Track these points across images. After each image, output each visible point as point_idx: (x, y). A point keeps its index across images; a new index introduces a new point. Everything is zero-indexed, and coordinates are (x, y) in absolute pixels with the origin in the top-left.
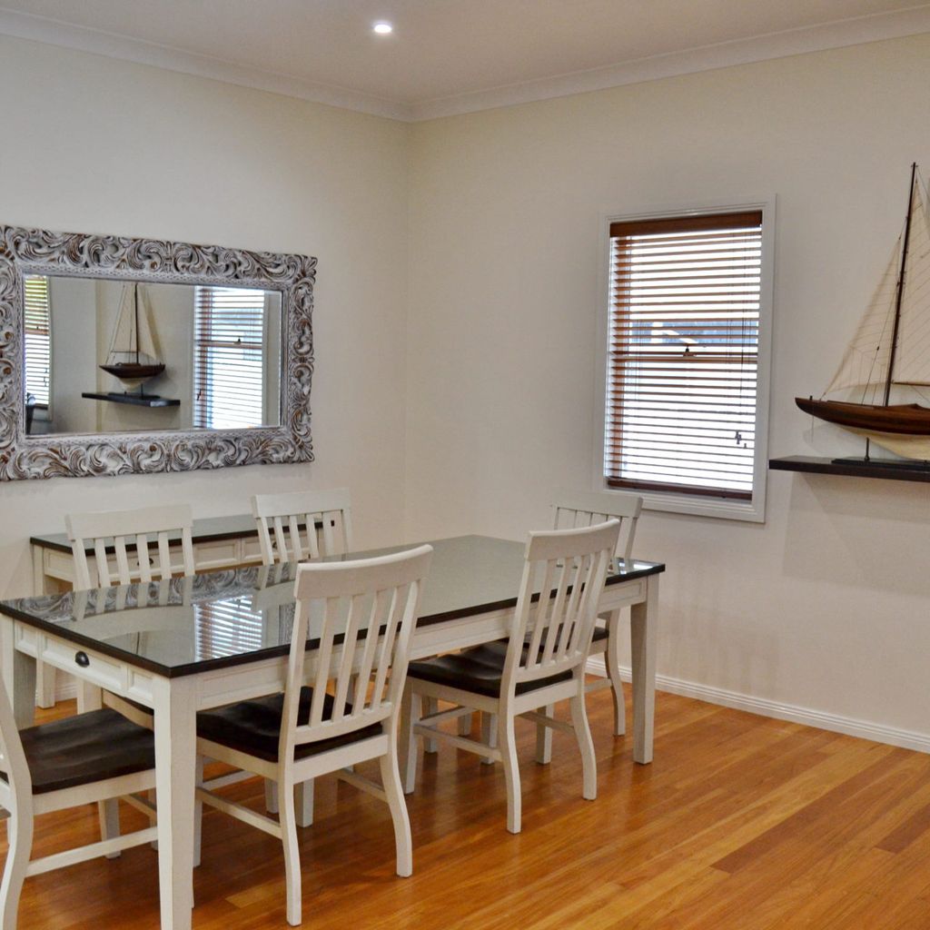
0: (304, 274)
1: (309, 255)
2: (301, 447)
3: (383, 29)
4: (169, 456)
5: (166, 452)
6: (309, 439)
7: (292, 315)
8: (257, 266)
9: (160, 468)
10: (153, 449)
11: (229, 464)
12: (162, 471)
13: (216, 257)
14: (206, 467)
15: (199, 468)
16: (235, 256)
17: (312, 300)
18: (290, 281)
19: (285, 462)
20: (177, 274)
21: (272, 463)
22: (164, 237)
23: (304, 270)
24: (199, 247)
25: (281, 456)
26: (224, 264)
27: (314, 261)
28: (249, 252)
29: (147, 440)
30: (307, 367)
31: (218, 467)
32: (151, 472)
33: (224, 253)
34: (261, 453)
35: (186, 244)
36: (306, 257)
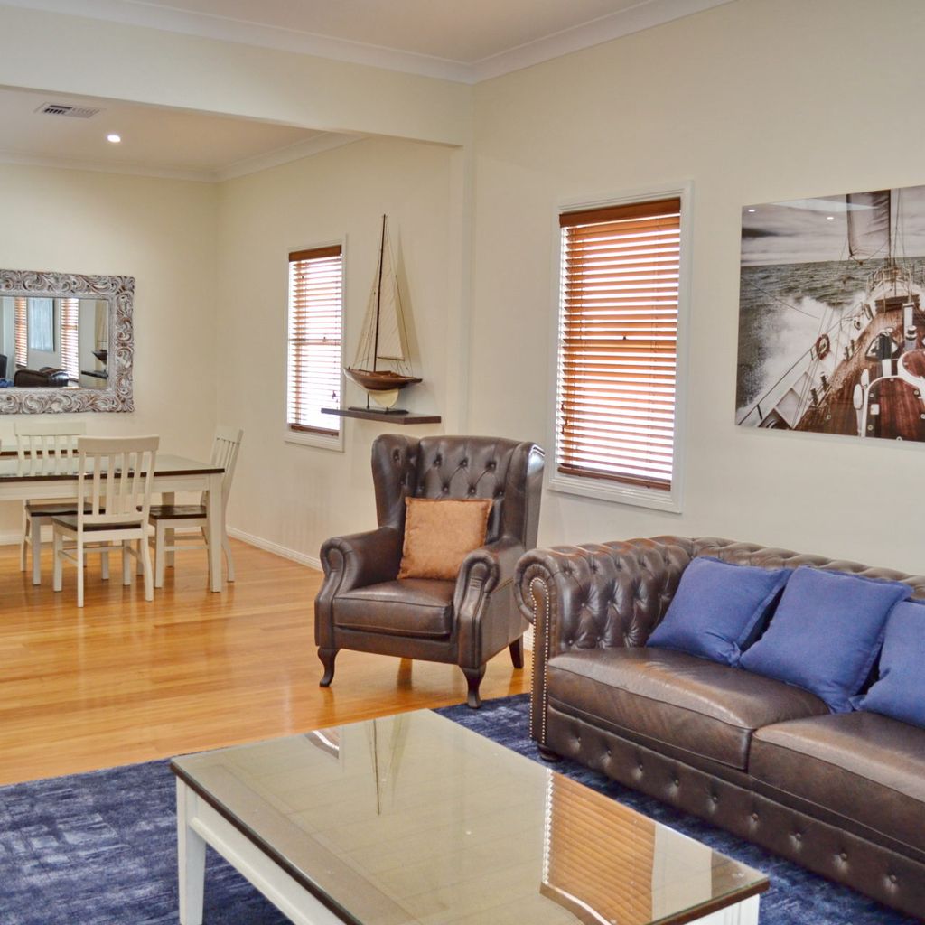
0: (124, 288)
1: (128, 275)
2: (123, 402)
3: (114, 139)
4: (20, 403)
5: (18, 401)
6: (130, 397)
7: (115, 316)
8: (87, 284)
9: (15, 411)
10: (9, 399)
11: (67, 410)
12: (16, 413)
13: (57, 279)
14: (50, 412)
15: (44, 412)
16: (69, 279)
17: (131, 306)
18: (113, 293)
19: (111, 411)
20: (26, 291)
21: (100, 411)
22: (15, 268)
23: (124, 287)
24: (42, 273)
25: (107, 408)
26: (62, 284)
27: (132, 280)
28: (81, 276)
29: (5, 393)
30: (128, 350)
31: (58, 412)
32: (8, 413)
33: (61, 277)
34: (92, 404)
35: (32, 272)
36: (125, 277)
